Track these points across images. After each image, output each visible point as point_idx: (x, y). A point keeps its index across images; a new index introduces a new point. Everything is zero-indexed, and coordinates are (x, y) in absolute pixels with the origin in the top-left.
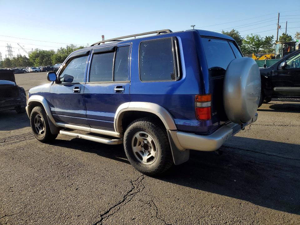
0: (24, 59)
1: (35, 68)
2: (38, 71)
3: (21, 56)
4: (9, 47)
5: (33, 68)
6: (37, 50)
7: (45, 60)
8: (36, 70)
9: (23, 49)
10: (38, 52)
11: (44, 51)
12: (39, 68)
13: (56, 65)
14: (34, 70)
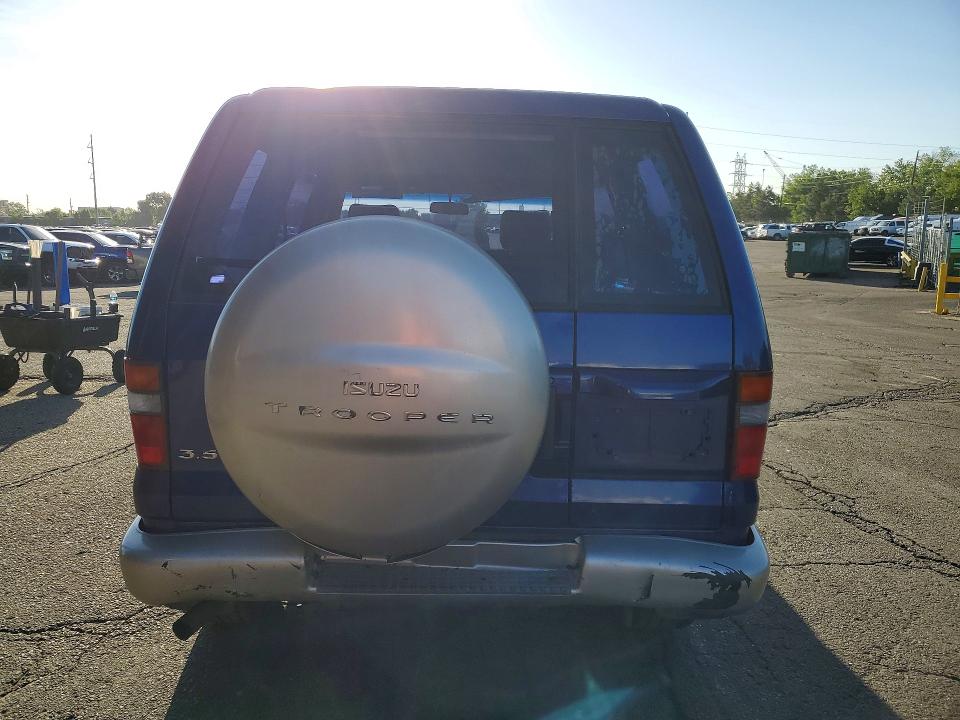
0: (765, 197)
1: (777, 227)
2: (783, 235)
3: (758, 189)
4: (740, 162)
5: (771, 227)
6: (812, 169)
7: (826, 202)
8: (776, 234)
9: (776, 166)
10: (815, 175)
11: (835, 172)
12: (789, 228)
13: (859, 218)
14: (773, 232)
